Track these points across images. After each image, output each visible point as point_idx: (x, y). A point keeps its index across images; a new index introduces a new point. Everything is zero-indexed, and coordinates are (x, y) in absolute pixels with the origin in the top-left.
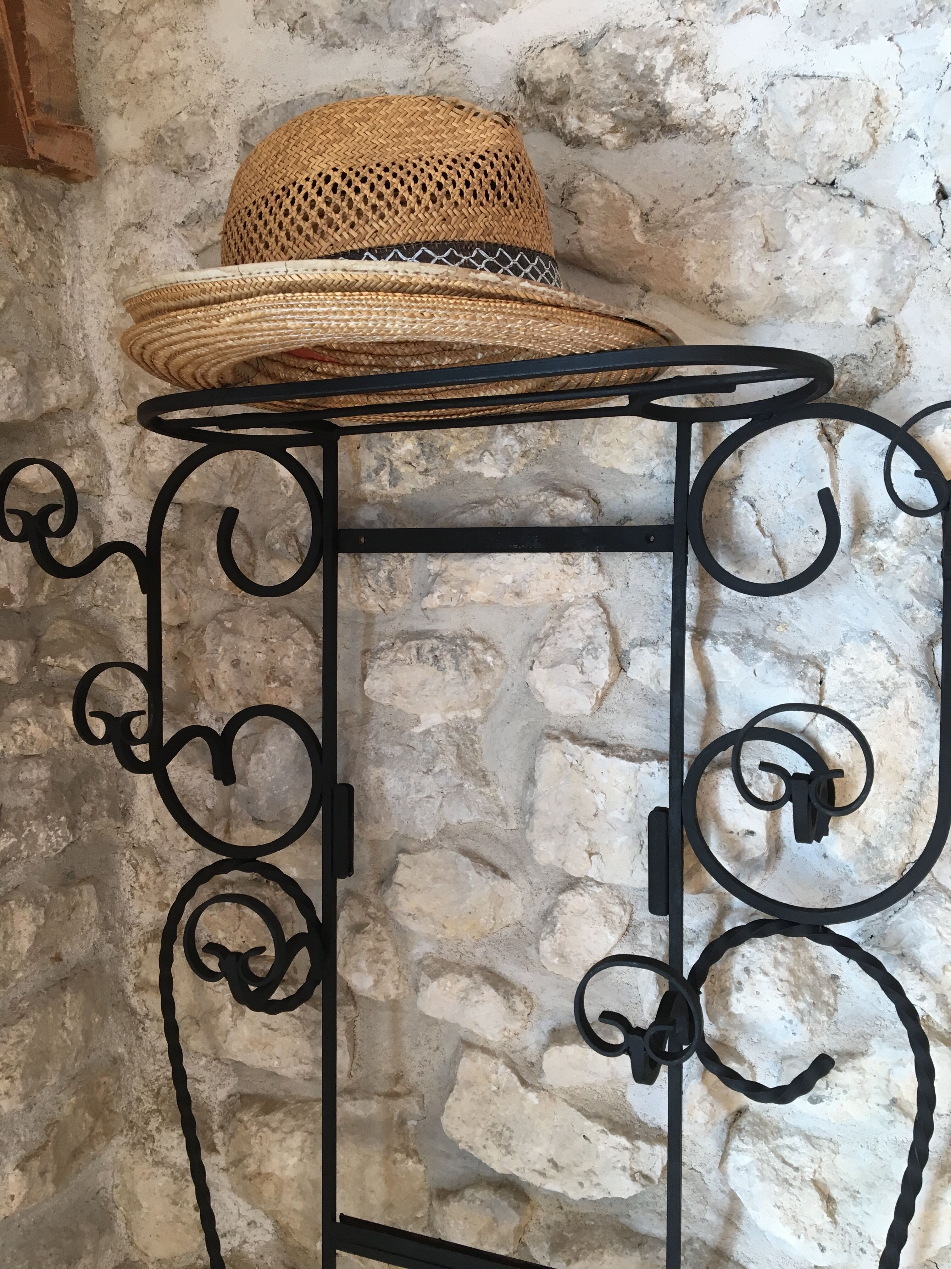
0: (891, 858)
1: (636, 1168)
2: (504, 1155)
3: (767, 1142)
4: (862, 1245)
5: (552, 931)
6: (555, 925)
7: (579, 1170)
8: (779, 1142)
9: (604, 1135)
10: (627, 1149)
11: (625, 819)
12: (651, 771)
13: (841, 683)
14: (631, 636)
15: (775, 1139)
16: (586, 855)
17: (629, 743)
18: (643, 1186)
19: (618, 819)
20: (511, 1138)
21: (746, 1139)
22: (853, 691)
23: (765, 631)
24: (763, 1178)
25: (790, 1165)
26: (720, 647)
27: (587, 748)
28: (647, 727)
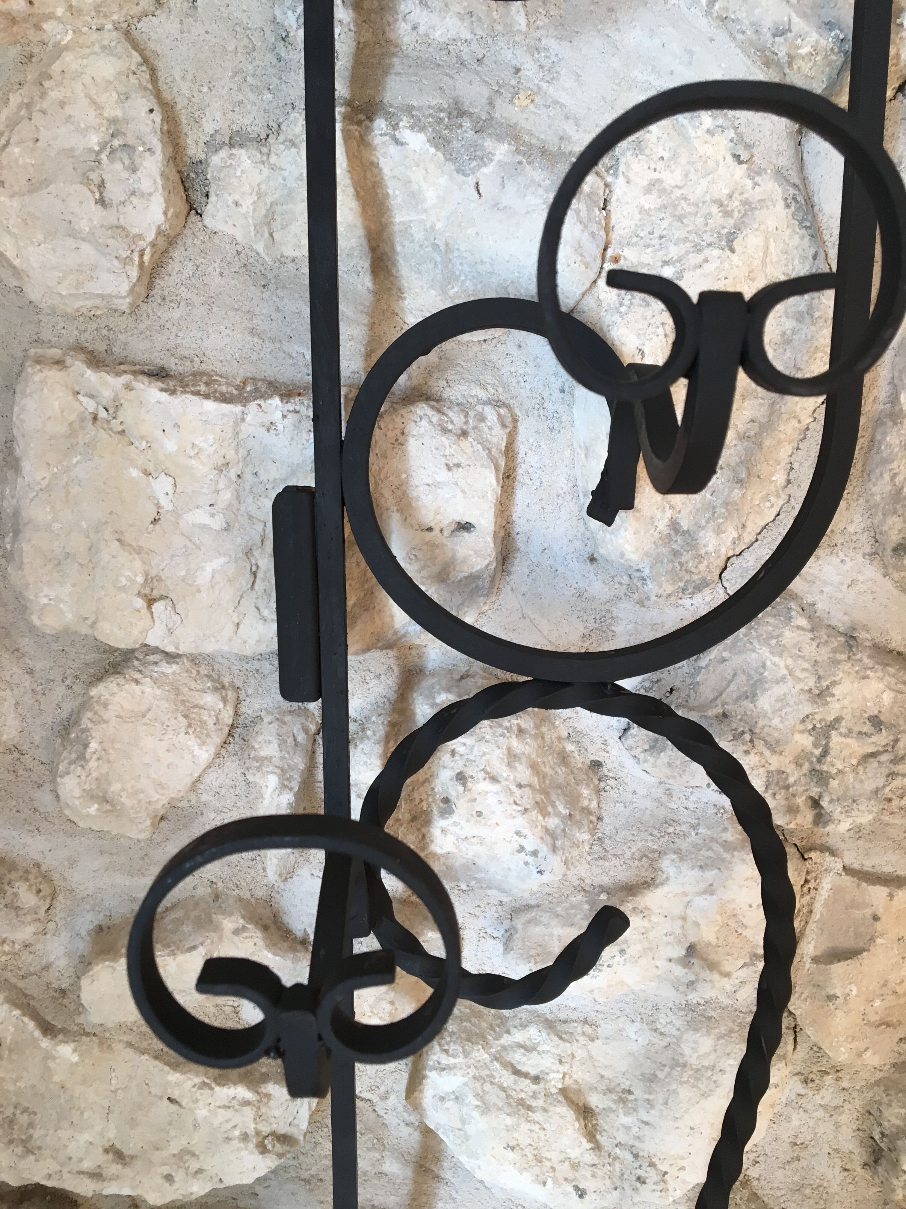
0: (711, 548)
1: (265, 1129)
2: (22, 1157)
3: (487, 1045)
4: (639, 1172)
5: (82, 757)
6: (86, 746)
7: (165, 1154)
8: (506, 1040)
9: (206, 1092)
10: (246, 1103)
11: (217, 523)
12: (267, 419)
13: (642, 210)
14: (209, 127)
15: (497, 1038)
16: (140, 603)
17: (218, 367)
18: (280, 1156)
19: (204, 527)
20: (31, 1125)
21: (452, 1047)
22: (665, 224)
23: (491, 104)
24: (485, 1108)
25: (526, 1075)
26: (406, 134)
27: (126, 378)
28: (253, 332)
